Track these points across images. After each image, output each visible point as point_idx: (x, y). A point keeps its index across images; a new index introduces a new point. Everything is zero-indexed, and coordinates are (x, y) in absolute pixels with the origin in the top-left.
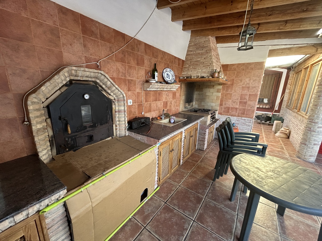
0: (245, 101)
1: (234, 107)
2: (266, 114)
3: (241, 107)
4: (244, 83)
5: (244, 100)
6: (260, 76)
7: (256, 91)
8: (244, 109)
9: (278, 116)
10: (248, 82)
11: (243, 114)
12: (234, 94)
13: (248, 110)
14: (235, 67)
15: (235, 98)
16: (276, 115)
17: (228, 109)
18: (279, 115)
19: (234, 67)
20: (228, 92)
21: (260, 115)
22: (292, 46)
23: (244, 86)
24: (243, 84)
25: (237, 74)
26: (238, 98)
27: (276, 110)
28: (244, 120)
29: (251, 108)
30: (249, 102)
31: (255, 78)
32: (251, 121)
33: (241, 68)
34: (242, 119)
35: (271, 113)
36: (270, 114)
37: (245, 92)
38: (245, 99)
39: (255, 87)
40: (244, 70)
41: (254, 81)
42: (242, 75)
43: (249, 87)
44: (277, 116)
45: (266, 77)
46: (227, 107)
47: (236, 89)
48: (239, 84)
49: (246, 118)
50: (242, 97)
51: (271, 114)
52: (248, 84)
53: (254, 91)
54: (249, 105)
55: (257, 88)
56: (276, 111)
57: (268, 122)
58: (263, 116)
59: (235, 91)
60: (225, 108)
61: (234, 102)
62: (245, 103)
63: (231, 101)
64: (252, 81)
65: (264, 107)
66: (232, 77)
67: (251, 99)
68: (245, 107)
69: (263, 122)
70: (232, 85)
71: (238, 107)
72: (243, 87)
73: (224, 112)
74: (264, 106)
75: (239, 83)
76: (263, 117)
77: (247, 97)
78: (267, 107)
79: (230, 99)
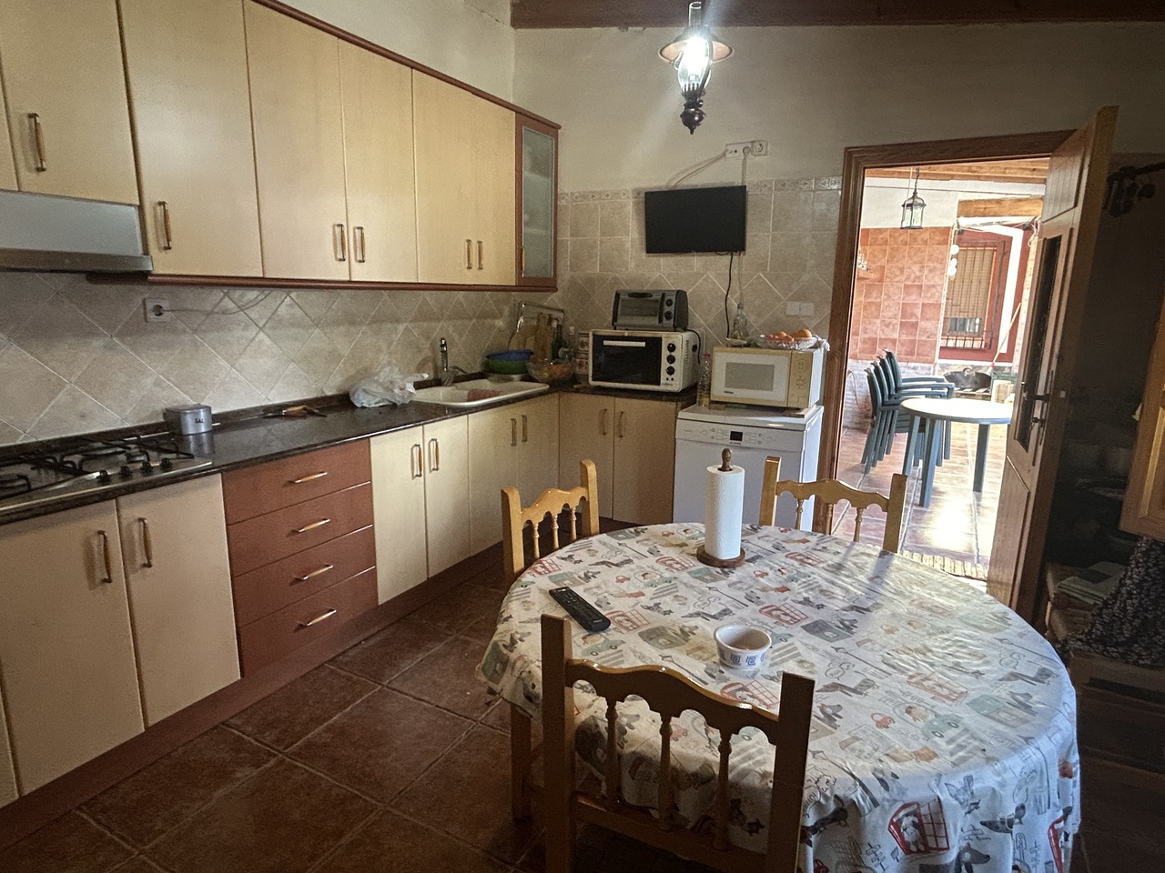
0: (914, 320)
1: (888, 337)
2: (974, 367)
3: (904, 337)
4: (909, 276)
5: (911, 316)
6: (942, 260)
7: (937, 294)
8: (913, 342)
9: (1009, 371)
10: (918, 274)
11: (911, 353)
12: (886, 304)
13: (923, 344)
14: (887, 235)
15: (890, 314)
16: (1004, 367)
17: (873, 345)
18: (1010, 368)
19: (881, 236)
20: (870, 300)
21: (958, 370)
22: (1004, 196)
23: (909, 283)
24: (907, 279)
25: (890, 254)
26: (896, 312)
27: (1001, 354)
28: (914, 368)
29: (928, 337)
30: (922, 323)
31: (932, 265)
32: (930, 369)
33: (901, 238)
34: (909, 368)
35: (989, 364)
36: (986, 367)
37: (913, 298)
38: (913, 315)
39: (933, 286)
40: (906, 244)
41: (931, 271)
42: (904, 257)
43: (921, 286)
44: (1007, 371)
45: (970, 253)
46: (870, 339)
47: (891, 290)
48: (896, 280)
49: (917, 364)
50: (906, 310)
51: (988, 367)
52: (919, 278)
53: (933, 295)
54: (924, 331)
55: (939, 288)
56: (1002, 358)
57: (981, 391)
58: (966, 374)
59: (889, 297)
60: (864, 342)
61: (887, 326)
62: (915, 325)
63: (878, 321)
64: (926, 272)
65: (968, 344)
66: (879, 260)
67: (928, 316)
68: (915, 335)
69: (968, 391)
70: (881, 280)
71: (896, 336)
72: (906, 287)
73: (862, 351)
74: (969, 342)
75: (897, 276)
76: (968, 377)
77: (918, 312)
78: (977, 345)
79: (877, 317)
